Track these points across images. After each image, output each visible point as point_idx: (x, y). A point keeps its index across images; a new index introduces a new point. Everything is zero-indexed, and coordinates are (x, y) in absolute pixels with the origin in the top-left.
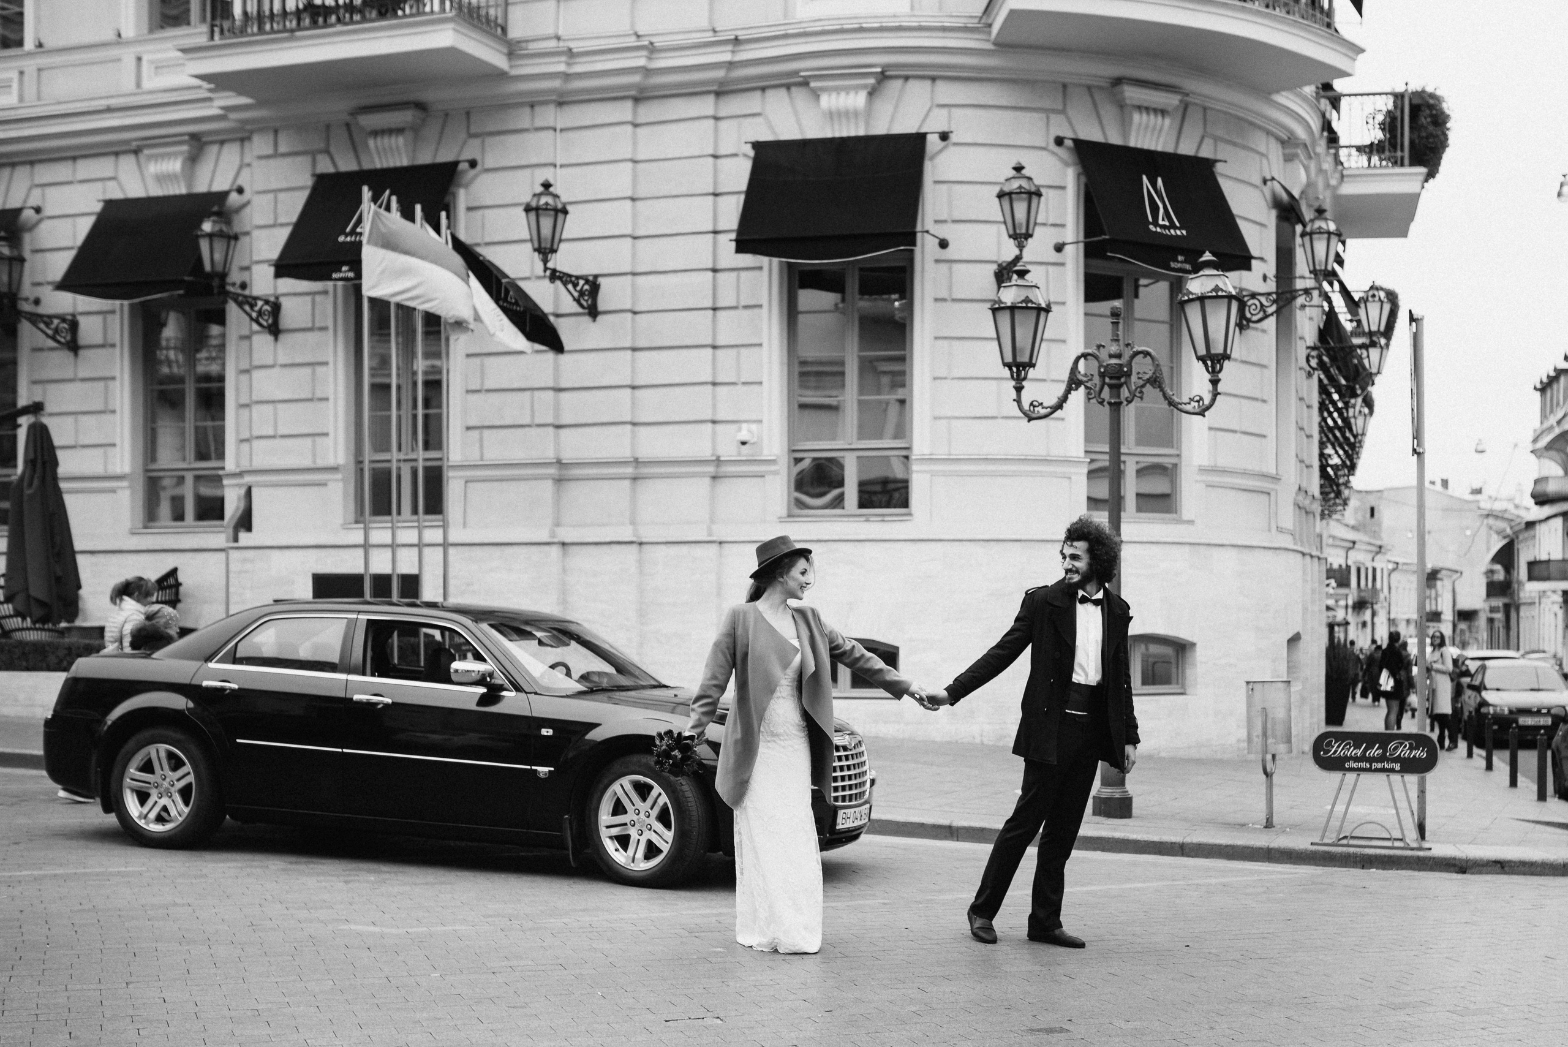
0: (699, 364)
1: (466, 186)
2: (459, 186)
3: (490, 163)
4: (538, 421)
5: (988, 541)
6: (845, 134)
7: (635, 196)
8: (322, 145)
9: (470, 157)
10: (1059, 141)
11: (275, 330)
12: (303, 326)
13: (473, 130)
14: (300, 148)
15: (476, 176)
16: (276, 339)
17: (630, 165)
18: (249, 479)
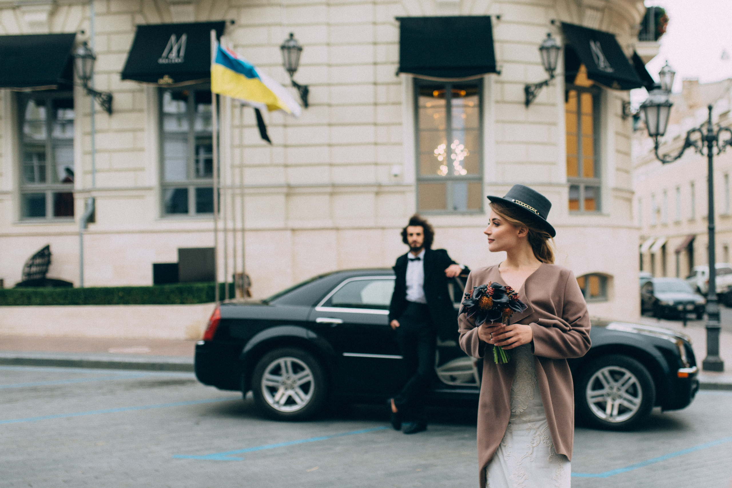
0: (367, 133)
3: (243, 21)
4: (274, 163)
7: (329, 43)
8: (139, 9)
9: (232, 19)
10: (553, 22)
11: (110, 111)
12: (127, 108)
13: (232, 3)
14: (125, 10)
15: (234, 30)
16: (110, 115)
17: (326, 26)
18: (94, 194)
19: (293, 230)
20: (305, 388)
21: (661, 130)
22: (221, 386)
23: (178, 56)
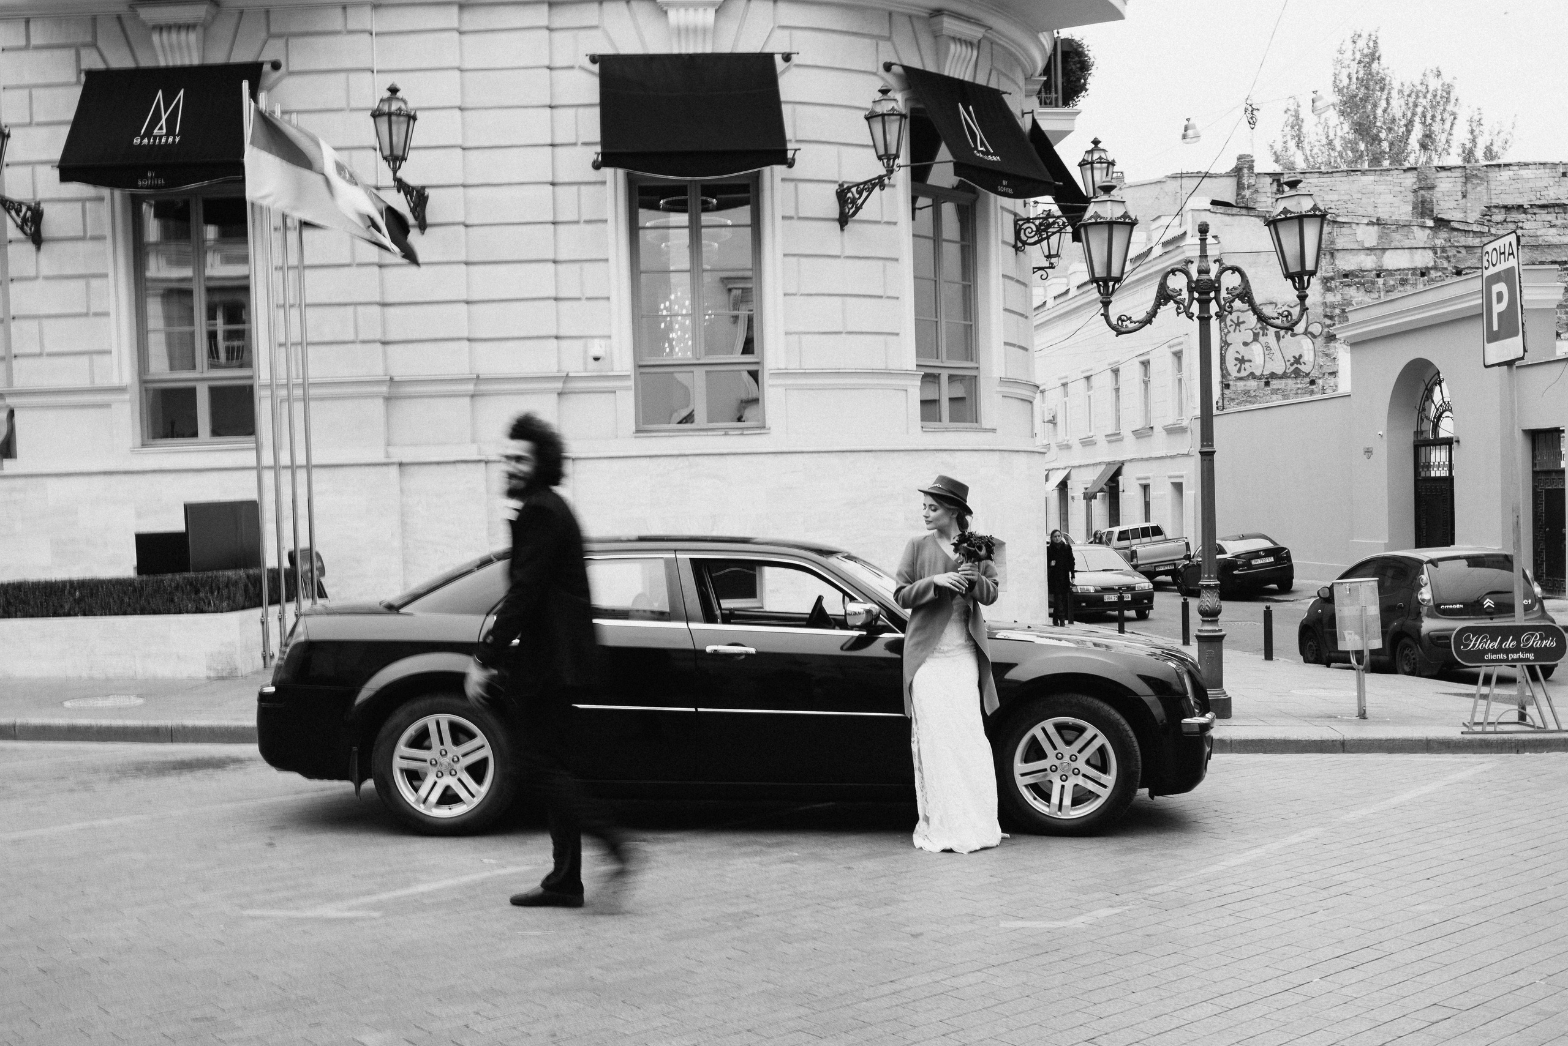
0: (542, 280)
1: (269, 90)
2: (262, 89)
3: (296, 63)
4: (362, 337)
5: (843, 452)
6: (691, 51)
7: (463, 106)
8: (88, 39)
9: (273, 58)
10: (888, 67)
11: (37, 240)
12: (72, 234)
13: (274, 29)
14: (61, 41)
15: (280, 79)
16: (38, 248)
17: (457, 73)
18: (11, 401)
19: (401, 464)
20: (477, 771)
21: (1115, 272)
22: (311, 772)
23: (171, 131)
